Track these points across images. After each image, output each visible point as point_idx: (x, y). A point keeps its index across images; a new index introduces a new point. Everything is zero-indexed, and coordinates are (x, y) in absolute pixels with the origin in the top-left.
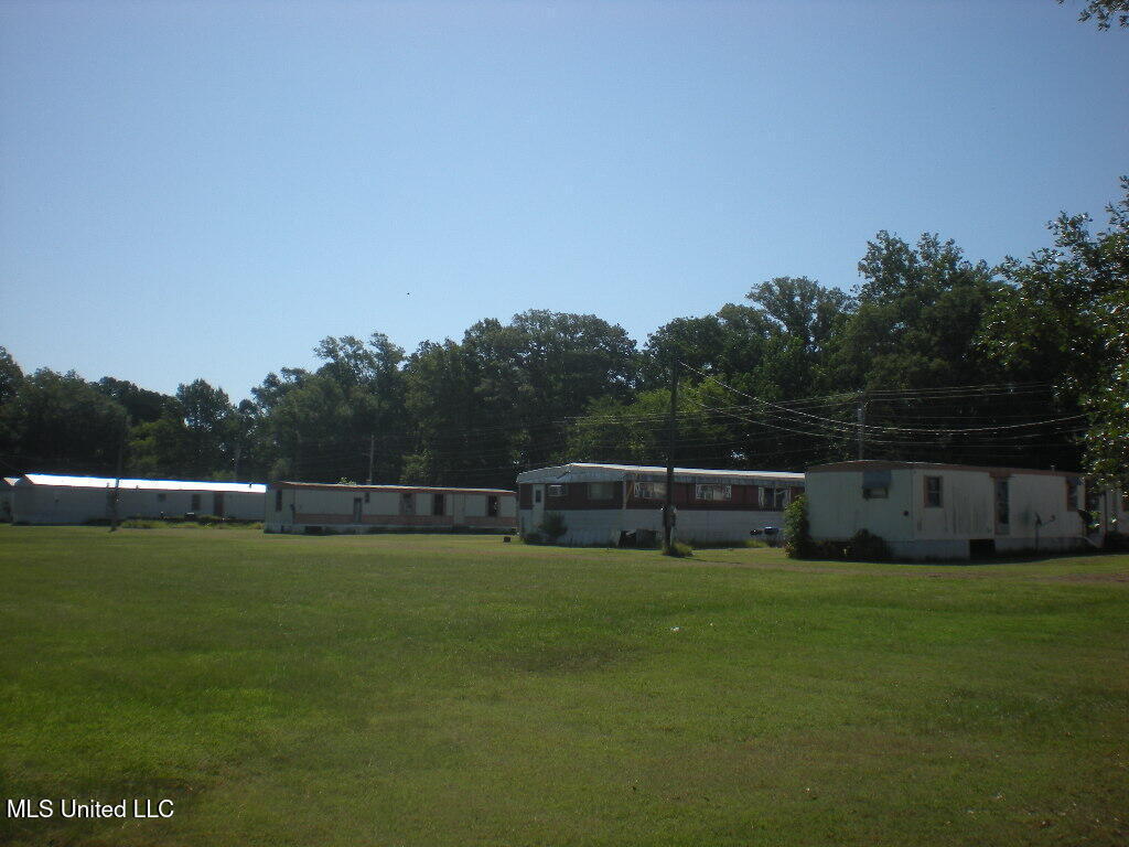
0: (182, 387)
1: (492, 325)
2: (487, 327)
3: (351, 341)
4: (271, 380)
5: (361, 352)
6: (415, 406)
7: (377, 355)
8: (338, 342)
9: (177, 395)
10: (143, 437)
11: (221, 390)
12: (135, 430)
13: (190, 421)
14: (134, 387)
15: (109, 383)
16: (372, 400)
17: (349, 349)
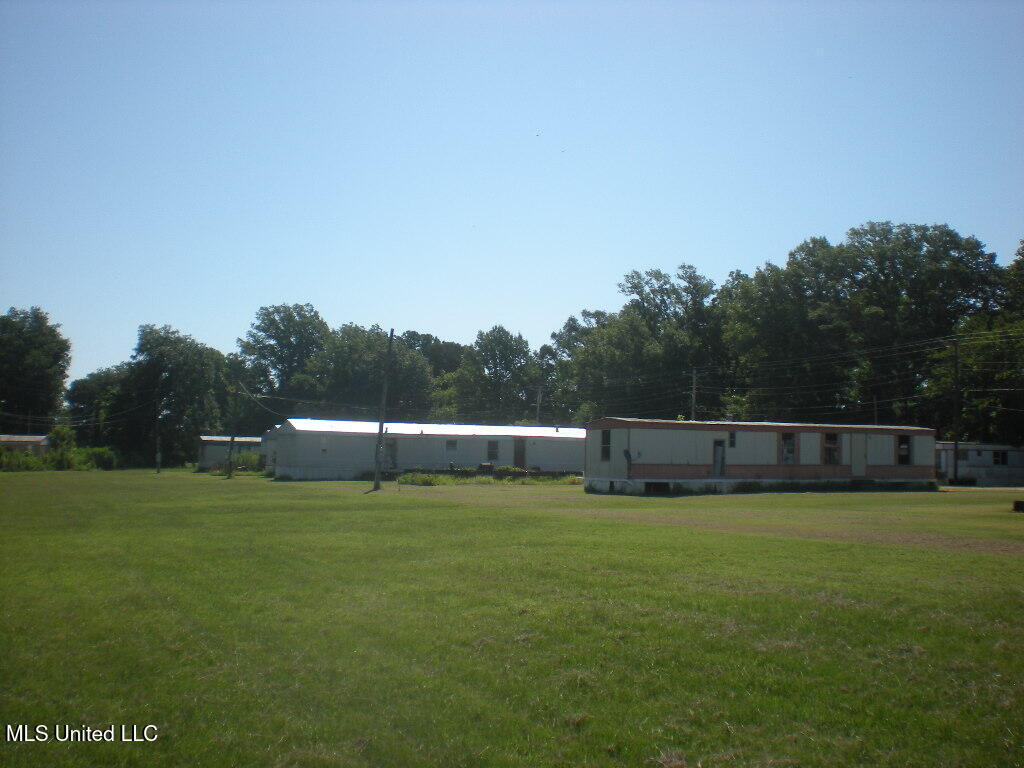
0: (481, 335)
1: (821, 244)
2: (814, 246)
3: (657, 275)
4: (572, 325)
5: (668, 286)
6: (734, 338)
7: (686, 289)
8: (644, 275)
9: (477, 343)
10: (445, 387)
11: (520, 337)
12: (435, 381)
13: (489, 369)
14: (437, 340)
15: (412, 336)
16: (683, 337)
17: (656, 284)
